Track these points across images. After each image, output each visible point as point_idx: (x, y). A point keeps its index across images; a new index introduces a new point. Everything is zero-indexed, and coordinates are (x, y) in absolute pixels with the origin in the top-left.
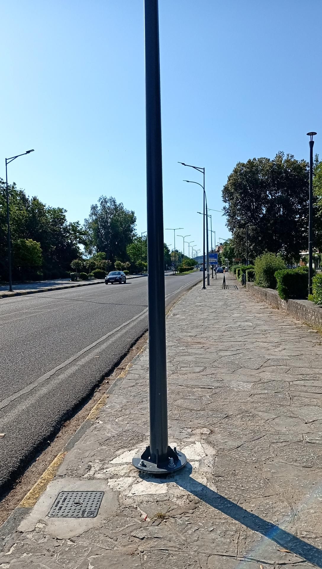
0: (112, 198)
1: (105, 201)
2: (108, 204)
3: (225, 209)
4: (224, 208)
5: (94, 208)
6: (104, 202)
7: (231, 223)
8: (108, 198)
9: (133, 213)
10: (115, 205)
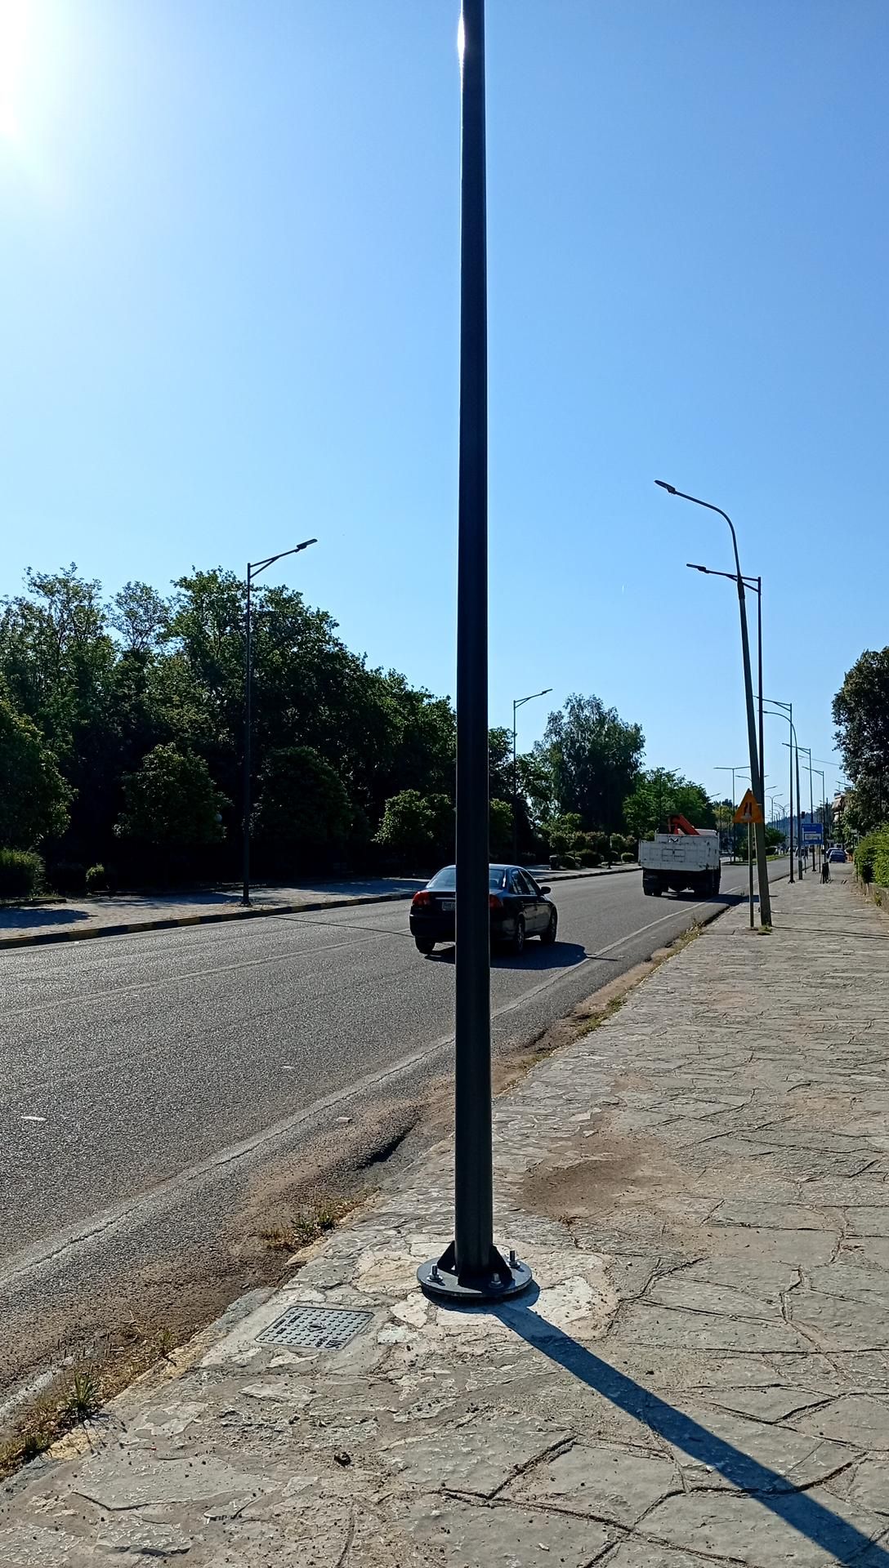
0: (595, 698)
1: (580, 705)
2: (587, 712)
3: (838, 737)
4: (838, 735)
5: (555, 719)
6: (577, 706)
7: (850, 764)
8: (587, 698)
9: (638, 729)
10: (600, 714)
